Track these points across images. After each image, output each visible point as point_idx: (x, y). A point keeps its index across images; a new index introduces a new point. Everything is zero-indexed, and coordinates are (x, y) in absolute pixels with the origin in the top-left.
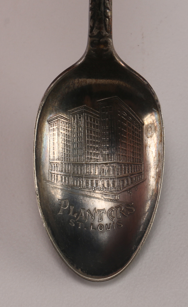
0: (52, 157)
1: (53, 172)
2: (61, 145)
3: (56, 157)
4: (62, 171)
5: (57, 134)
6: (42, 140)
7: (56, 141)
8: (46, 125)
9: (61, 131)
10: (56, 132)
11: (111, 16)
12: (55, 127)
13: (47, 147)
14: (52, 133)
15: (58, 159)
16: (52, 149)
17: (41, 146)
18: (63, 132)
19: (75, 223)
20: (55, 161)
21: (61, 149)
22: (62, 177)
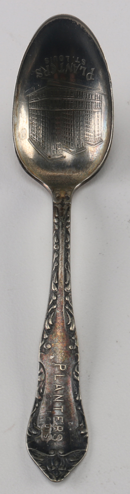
0: (100, 113)
1: (99, 102)
2: (92, 124)
3: (96, 114)
4: (92, 103)
5: (96, 132)
6: (107, 126)
7: (96, 126)
8: (104, 139)
9: (93, 134)
10: (97, 133)
11: (53, 218)
12: (97, 137)
13: (103, 121)
14: (100, 132)
15: (95, 112)
16: (100, 120)
17: (108, 122)
18: (91, 134)
19: (81, 62)
20: (97, 110)
21: (92, 120)
22: (92, 98)
